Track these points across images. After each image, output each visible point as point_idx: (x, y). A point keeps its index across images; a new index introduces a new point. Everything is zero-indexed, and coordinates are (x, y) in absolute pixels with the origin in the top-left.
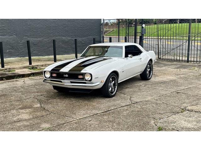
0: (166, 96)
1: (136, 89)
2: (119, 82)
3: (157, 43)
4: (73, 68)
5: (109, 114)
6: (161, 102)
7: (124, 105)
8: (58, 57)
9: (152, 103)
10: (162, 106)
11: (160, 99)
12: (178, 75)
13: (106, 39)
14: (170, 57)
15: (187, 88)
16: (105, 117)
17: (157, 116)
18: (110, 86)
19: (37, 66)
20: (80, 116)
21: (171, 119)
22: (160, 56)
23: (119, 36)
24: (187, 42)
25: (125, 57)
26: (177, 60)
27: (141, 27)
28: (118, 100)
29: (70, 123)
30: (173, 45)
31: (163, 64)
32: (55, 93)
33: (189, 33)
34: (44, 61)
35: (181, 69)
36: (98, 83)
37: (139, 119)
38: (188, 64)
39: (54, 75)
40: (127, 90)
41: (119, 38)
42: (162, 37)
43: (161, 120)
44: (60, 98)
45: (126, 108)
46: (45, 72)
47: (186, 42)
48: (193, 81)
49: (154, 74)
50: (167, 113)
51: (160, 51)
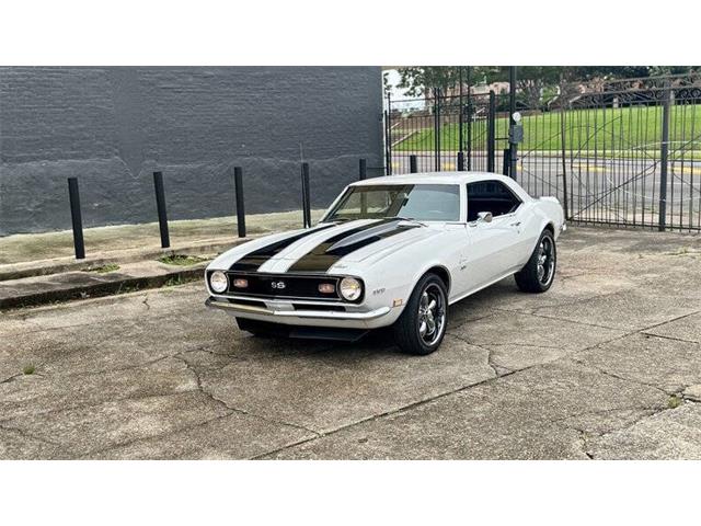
0: (609, 347)
1: (508, 325)
2: (450, 303)
3: (561, 171)
4: (302, 259)
5: (426, 414)
6: (598, 371)
7: (471, 380)
8: (251, 220)
9: (565, 373)
10: (602, 382)
11: (590, 358)
12: (636, 274)
13: (399, 161)
14: (602, 215)
15: (673, 317)
16: (413, 427)
17: (591, 421)
18: (425, 317)
19: (187, 249)
20: (328, 422)
21: (638, 431)
22: (569, 211)
23: (438, 149)
24: (659, 165)
25: (468, 221)
26: (626, 225)
27: (508, 119)
28: (451, 364)
29: (296, 449)
30: (613, 175)
31: (583, 237)
32: (244, 340)
33: (665, 137)
34: (208, 233)
35: (643, 255)
36: (382, 310)
37: (531, 434)
38: (662, 236)
39: (241, 283)
40: (477, 328)
41: (438, 157)
42: (575, 152)
43: (607, 435)
44: (260, 359)
45: (478, 391)
46: (210, 273)
47: (655, 164)
48: (690, 294)
49: (560, 273)
50: (620, 409)
51: (569, 197)
